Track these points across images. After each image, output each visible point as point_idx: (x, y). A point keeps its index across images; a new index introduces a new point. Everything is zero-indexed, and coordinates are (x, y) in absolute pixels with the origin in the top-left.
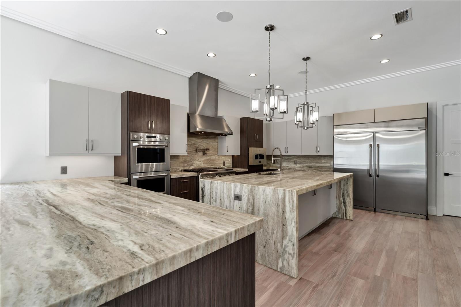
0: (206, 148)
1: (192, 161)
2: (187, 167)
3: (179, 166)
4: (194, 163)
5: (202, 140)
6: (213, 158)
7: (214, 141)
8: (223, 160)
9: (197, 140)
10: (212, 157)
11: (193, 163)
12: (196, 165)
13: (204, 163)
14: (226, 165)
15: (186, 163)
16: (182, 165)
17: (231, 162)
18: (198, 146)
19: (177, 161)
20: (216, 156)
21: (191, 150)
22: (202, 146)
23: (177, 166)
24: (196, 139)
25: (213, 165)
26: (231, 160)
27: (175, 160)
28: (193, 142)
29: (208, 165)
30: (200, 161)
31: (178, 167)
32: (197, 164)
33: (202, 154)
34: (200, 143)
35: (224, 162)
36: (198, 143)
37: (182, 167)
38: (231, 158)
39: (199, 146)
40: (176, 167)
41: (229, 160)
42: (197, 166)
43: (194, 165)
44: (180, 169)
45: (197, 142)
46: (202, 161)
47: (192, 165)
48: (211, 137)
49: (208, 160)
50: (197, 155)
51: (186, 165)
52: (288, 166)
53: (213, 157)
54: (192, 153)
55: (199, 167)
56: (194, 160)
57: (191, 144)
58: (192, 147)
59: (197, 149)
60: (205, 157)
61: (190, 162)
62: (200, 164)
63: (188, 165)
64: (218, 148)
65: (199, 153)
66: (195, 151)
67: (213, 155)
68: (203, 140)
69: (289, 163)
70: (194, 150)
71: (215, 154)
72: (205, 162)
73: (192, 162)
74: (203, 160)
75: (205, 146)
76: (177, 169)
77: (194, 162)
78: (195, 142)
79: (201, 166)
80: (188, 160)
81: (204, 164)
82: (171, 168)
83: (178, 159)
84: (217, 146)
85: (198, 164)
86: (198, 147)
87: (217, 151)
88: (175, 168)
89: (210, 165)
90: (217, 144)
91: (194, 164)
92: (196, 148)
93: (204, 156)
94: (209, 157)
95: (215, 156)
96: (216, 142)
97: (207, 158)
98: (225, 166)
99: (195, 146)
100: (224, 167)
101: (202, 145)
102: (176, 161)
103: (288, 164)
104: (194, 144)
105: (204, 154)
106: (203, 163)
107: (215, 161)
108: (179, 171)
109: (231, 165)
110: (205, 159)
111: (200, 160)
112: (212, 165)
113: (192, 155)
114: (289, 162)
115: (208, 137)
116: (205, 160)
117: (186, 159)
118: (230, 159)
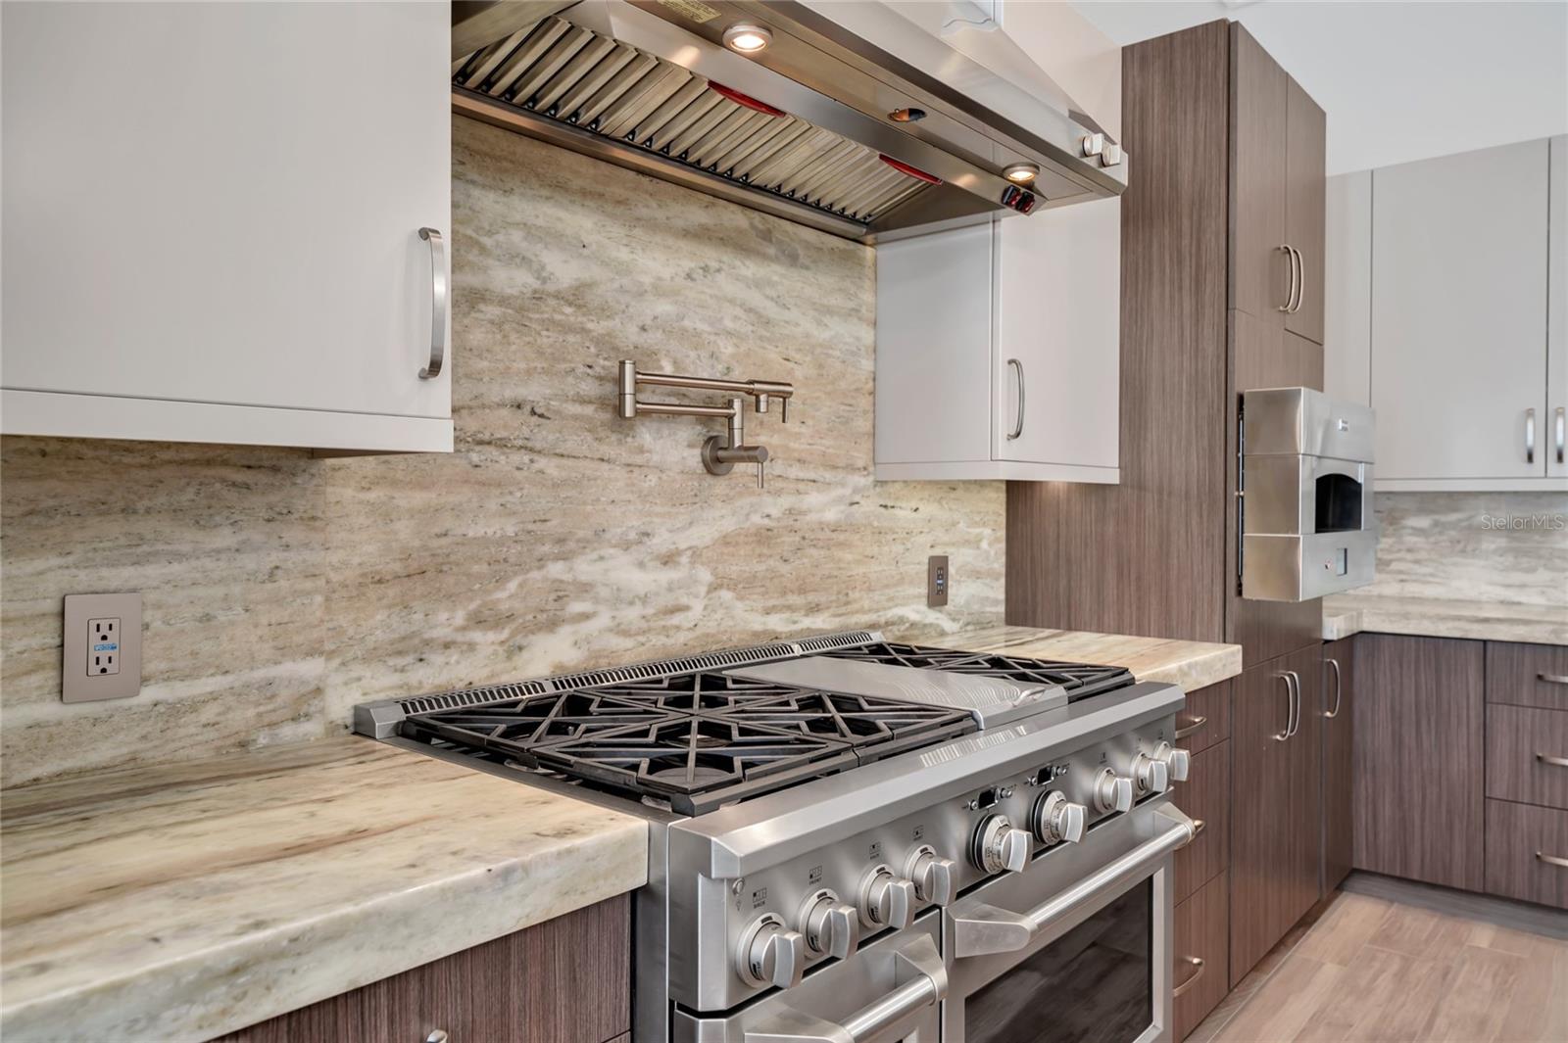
0: (739, 374)
1: (541, 561)
2: (471, 647)
3: (312, 652)
4: (585, 589)
5: (688, 264)
6: (831, 515)
7: (836, 300)
8: (925, 539)
9: (624, 254)
10: (813, 499)
11: (560, 593)
12: (603, 620)
13: (713, 588)
14: (960, 591)
15: (452, 599)
16: (379, 623)
17: (1000, 565)
18: (630, 335)
19: (275, 558)
20: (856, 491)
21: (534, 391)
22: (693, 338)
23: (284, 652)
24: (617, 231)
25: (822, 598)
26: (1002, 533)
27: (224, 538)
28: (564, 271)
29: (768, 612)
30: (668, 560)
31: (291, 668)
32: (620, 598)
33: (694, 458)
34: (659, 290)
35: (933, 560)
36: (641, 294)
37: (374, 656)
38: (1003, 520)
39: (652, 338)
40: (252, 662)
41: (976, 543)
42: (625, 633)
43: (586, 617)
44: (340, 706)
45: (624, 269)
46: (696, 554)
47: (552, 625)
48: (807, 245)
49: (764, 537)
50: (619, 473)
51: (446, 621)
52: (1511, 595)
53: (823, 506)
54: (545, 435)
55: (658, 640)
56: (585, 544)
57: (538, 297)
58: (547, 339)
59: (620, 381)
60: (727, 500)
61: (521, 567)
62: (668, 600)
63: (478, 621)
64: (873, 393)
65: (646, 435)
66: (602, 402)
67: (828, 476)
68: (711, 255)
69: (1531, 570)
70: (590, 388)
71: (851, 468)
72: (734, 570)
73: (556, 569)
74: (703, 534)
75: (727, 349)
76: (285, 695)
77: (584, 568)
78: (596, 272)
79: (676, 619)
80: (484, 541)
81: (726, 595)
82: (148, 694)
83: (294, 534)
84: (867, 365)
85: (645, 599)
86: (644, 356)
87: (863, 425)
88: (239, 693)
89: (794, 599)
90: (867, 335)
91: (577, 607)
92: (607, 365)
93: (720, 486)
94: (786, 501)
95: (848, 491)
96: (855, 312)
97: (757, 519)
98: (949, 607)
99: (598, 327)
100: (933, 616)
101: (687, 323)
102: (249, 562)
103: (1517, 577)
104: (576, 296)
105: (718, 457)
106: (705, 575)
107: (848, 557)
108: (313, 728)
109: (1002, 596)
110: (729, 525)
111: (661, 541)
112: (814, 609)
113: (550, 467)
114: (1525, 562)
115: (767, 236)
116: (726, 541)
117: (447, 522)
118: (987, 531)
